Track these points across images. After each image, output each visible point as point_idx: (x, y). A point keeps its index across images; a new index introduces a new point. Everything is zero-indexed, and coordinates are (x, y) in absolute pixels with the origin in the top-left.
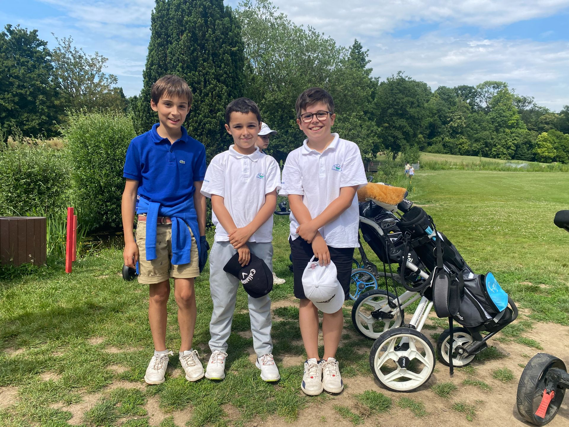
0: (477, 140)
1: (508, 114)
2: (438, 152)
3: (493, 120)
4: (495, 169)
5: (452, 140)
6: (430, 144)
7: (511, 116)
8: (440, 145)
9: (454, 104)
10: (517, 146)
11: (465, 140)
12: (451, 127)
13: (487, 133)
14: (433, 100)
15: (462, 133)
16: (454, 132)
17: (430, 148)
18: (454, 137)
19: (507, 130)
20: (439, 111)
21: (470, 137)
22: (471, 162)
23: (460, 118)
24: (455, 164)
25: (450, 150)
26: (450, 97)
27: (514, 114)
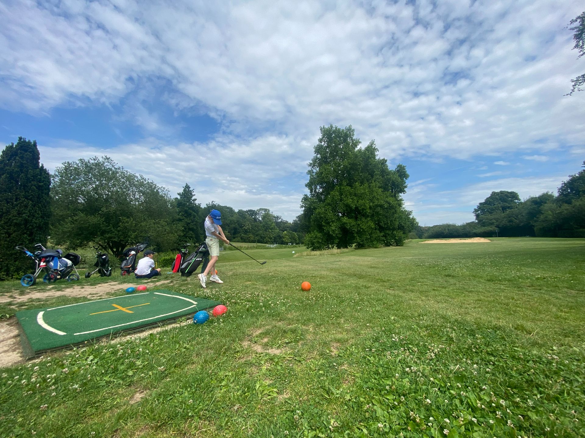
0: (257, 235)
1: (270, 223)
2: (238, 242)
3: (264, 226)
4: (261, 249)
5: (245, 236)
6: (234, 238)
7: (271, 224)
8: (239, 238)
9: (245, 218)
10: (275, 238)
11: (251, 235)
12: (244, 229)
13: (261, 232)
14: (235, 216)
15: (249, 232)
16: (246, 232)
17: (234, 240)
18: (246, 234)
19: (270, 230)
20: (238, 221)
21: (253, 234)
22: (252, 246)
23: (248, 225)
24: (245, 247)
25: (244, 240)
26: (243, 214)
27: (272, 223)
